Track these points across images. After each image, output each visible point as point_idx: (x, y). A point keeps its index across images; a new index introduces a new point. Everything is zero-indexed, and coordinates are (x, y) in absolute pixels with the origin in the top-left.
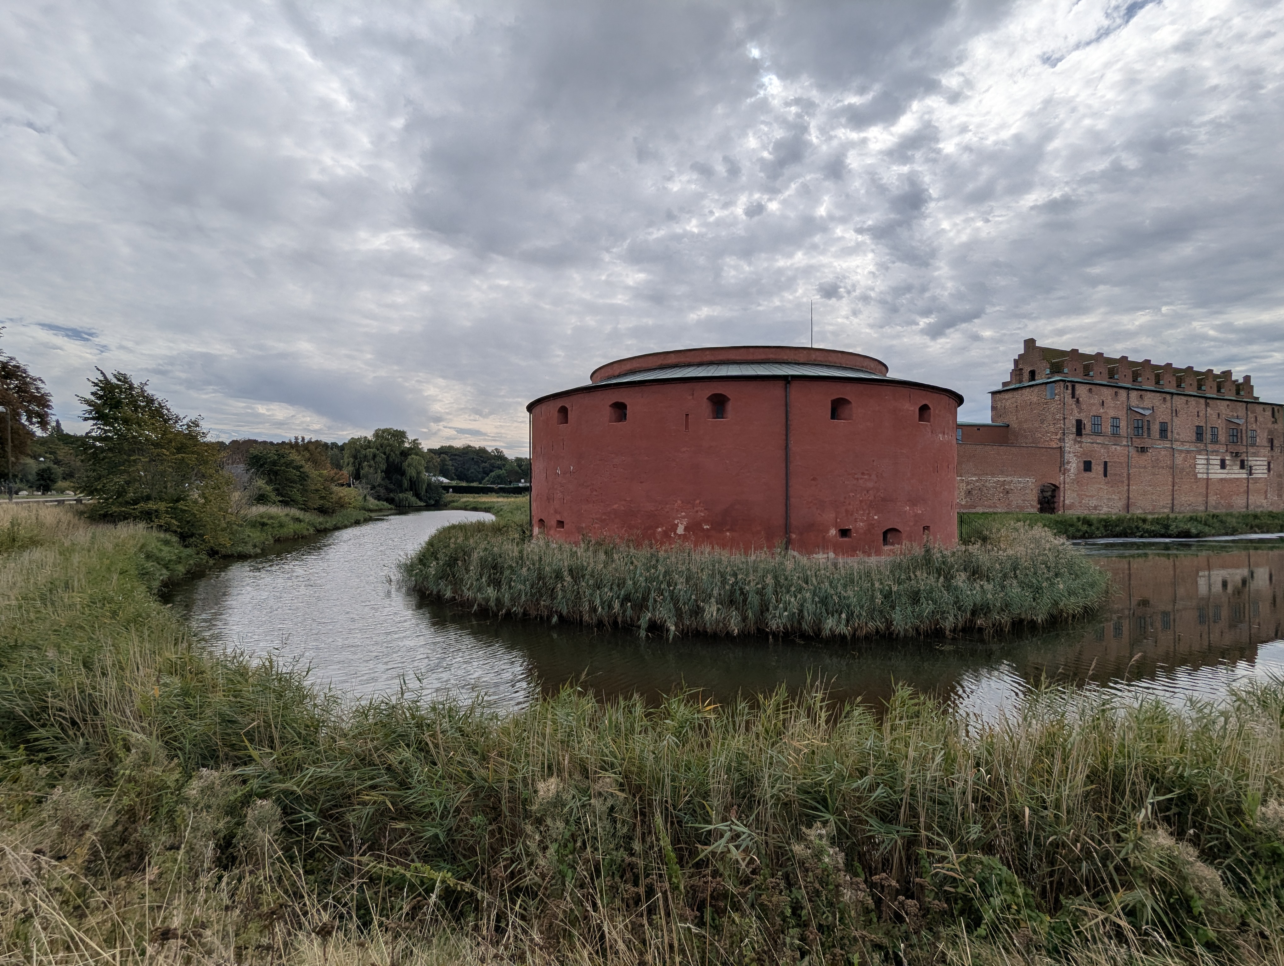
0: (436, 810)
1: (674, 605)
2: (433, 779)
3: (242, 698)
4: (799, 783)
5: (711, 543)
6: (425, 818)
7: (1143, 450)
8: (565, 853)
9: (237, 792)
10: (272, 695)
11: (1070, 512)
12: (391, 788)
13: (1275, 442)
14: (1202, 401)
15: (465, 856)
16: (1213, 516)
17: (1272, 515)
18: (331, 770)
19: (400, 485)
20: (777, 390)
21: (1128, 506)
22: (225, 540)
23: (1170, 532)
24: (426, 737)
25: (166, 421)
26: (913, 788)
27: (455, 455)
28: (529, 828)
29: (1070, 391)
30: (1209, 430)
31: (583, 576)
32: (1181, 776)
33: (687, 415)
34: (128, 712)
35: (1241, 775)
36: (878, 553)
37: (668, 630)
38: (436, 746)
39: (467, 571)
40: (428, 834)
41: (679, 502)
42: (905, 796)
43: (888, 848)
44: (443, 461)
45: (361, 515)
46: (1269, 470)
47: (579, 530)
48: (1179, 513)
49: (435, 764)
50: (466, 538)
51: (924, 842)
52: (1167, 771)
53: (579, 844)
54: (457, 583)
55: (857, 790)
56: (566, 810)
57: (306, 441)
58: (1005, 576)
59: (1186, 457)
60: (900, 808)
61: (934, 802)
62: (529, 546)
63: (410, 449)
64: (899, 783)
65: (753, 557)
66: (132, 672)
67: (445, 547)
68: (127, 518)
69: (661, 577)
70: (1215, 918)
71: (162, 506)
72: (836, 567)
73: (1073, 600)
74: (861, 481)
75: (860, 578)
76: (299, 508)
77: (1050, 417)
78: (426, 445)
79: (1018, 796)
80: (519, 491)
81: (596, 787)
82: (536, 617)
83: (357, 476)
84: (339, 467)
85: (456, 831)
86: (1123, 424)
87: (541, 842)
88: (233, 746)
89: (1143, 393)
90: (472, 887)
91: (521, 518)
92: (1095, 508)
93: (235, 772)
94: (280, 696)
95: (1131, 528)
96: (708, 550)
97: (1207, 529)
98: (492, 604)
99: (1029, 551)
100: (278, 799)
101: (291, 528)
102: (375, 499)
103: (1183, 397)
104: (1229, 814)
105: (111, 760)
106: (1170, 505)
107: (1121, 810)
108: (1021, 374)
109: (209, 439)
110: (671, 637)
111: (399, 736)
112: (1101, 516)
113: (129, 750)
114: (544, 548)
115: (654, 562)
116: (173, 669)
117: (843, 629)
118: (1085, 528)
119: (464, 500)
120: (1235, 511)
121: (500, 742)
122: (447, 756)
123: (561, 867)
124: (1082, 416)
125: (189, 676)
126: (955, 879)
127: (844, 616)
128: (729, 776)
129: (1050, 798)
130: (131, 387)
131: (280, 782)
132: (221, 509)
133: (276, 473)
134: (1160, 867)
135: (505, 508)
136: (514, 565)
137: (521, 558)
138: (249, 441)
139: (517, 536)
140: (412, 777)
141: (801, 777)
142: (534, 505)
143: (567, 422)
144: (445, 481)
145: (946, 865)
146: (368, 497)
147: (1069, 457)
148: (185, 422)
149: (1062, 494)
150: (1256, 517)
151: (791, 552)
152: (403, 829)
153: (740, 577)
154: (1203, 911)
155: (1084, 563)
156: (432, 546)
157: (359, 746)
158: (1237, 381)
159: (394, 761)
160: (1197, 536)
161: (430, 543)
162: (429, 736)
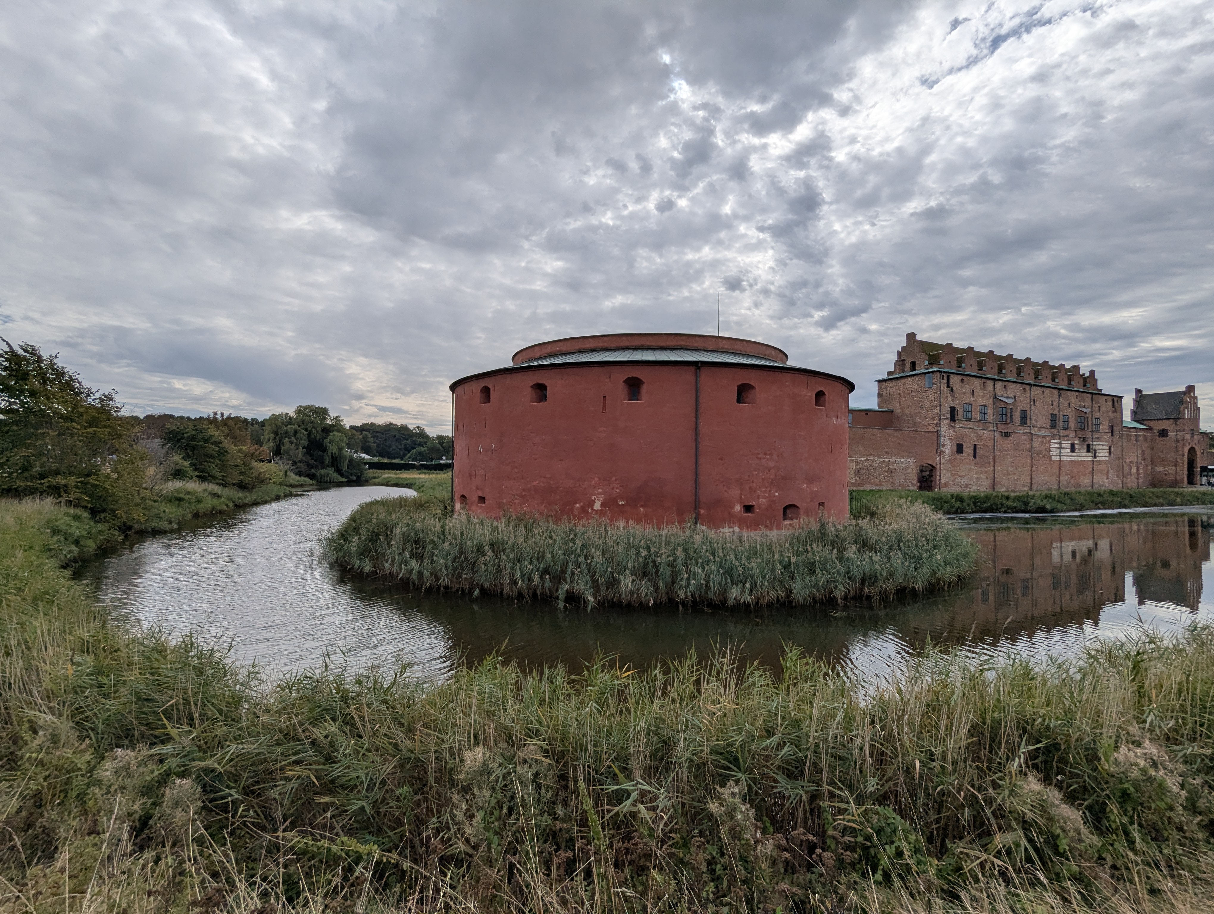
0: (362, 782)
1: (591, 577)
2: (359, 752)
3: (159, 675)
4: (712, 744)
5: (626, 518)
6: (351, 791)
7: (1006, 435)
8: (492, 820)
9: (151, 772)
10: (191, 672)
11: (945, 490)
12: (315, 762)
13: (1115, 429)
14: (1056, 392)
15: (389, 827)
16: (1065, 494)
17: (1112, 493)
18: (253, 747)
19: (322, 462)
20: (688, 375)
21: (993, 485)
22: (138, 515)
23: (1029, 508)
24: (352, 710)
25: (77, 394)
26: (817, 745)
27: (377, 432)
28: (456, 797)
29: (945, 381)
30: (1061, 417)
31: (504, 550)
32: (1048, 728)
33: (604, 397)
34: (35, 692)
35: (1097, 724)
36: (779, 527)
37: (586, 602)
38: (362, 719)
39: (390, 546)
40: (354, 808)
41: (596, 479)
42: (809, 753)
43: (794, 802)
44: (365, 437)
45: (281, 491)
46: (1110, 453)
47: (500, 506)
48: (1037, 491)
49: (361, 737)
50: (389, 513)
51: (827, 795)
52: (1036, 723)
53: (505, 811)
54: (378, 557)
55: (765, 749)
56: (492, 778)
57: (225, 417)
58: (891, 548)
59: (1042, 442)
60: (805, 764)
61: (835, 758)
62: (451, 521)
63: (332, 426)
64: (804, 741)
65: (665, 532)
66: (39, 651)
67: (368, 522)
68: (33, 493)
69: (579, 550)
70: (1077, 854)
71: (71, 481)
72: (741, 542)
73: (948, 569)
74: (763, 461)
75: (763, 551)
76: (217, 484)
77: (928, 404)
78: (348, 422)
79: (910, 750)
80: (441, 468)
81: (521, 755)
82: (458, 590)
83: (278, 452)
84: (260, 443)
85: (381, 802)
86: (990, 411)
87: (468, 810)
88: (148, 725)
89: (1006, 383)
90: (398, 858)
91: (443, 494)
92: (967, 486)
93: (153, 751)
94: (200, 672)
95: (996, 505)
96: (623, 524)
97: (1059, 506)
98: (414, 577)
99: (911, 525)
100: (198, 777)
101: (209, 503)
102: (296, 474)
103: (1039, 388)
104: (1087, 759)
105: (15, 743)
106: (1029, 484)
107: (998, 760)
108: (904, 364)
109: (122, 413)
110: (589, 608)
111: (324, 710)
112: (972, 494)
113: (35, 732)
114: (466, 523)
115: (572, 537)
116: (85, 648)
117: (747, 598)
118: (958, 504)
119: (386, 476)
120: (1082, 490)
121: (427, 715)
122: (372, 729)
123: (487, 834)
124: (955, 404)
125: (102, 654)
126: (854, 828)
127: (748, 585)
128: (648, 740)
129: (937, 751)
130: (40, 359)
131: (200, 760)
132: (135, 484)
133: (194, 448)
134: (1031, 810)
135: (427, 484)
136: (436, 539)
137: (444, 533)
138: (165, 415)
139: (439, 511)
140: (337, 751)
141: (714, 739)
142: (456, 482)
143: (489, 402)
144: (367, 457)
145: (847, 817)
146: (289, 473)
147: (944, 440)
148: (97, 395)
149: (938, 473)
150: (1099, 495)
151: (700, 527)
152: (326, 803)
153: (652, 550)
154: (1067, 848)
155: (959, 535)
156: (354, 521)
157: (283, 722)
158: (1084, 374)
159: (319, 735)
160: (1052, 511)
161: (353, 518)
162: (355, 709)
